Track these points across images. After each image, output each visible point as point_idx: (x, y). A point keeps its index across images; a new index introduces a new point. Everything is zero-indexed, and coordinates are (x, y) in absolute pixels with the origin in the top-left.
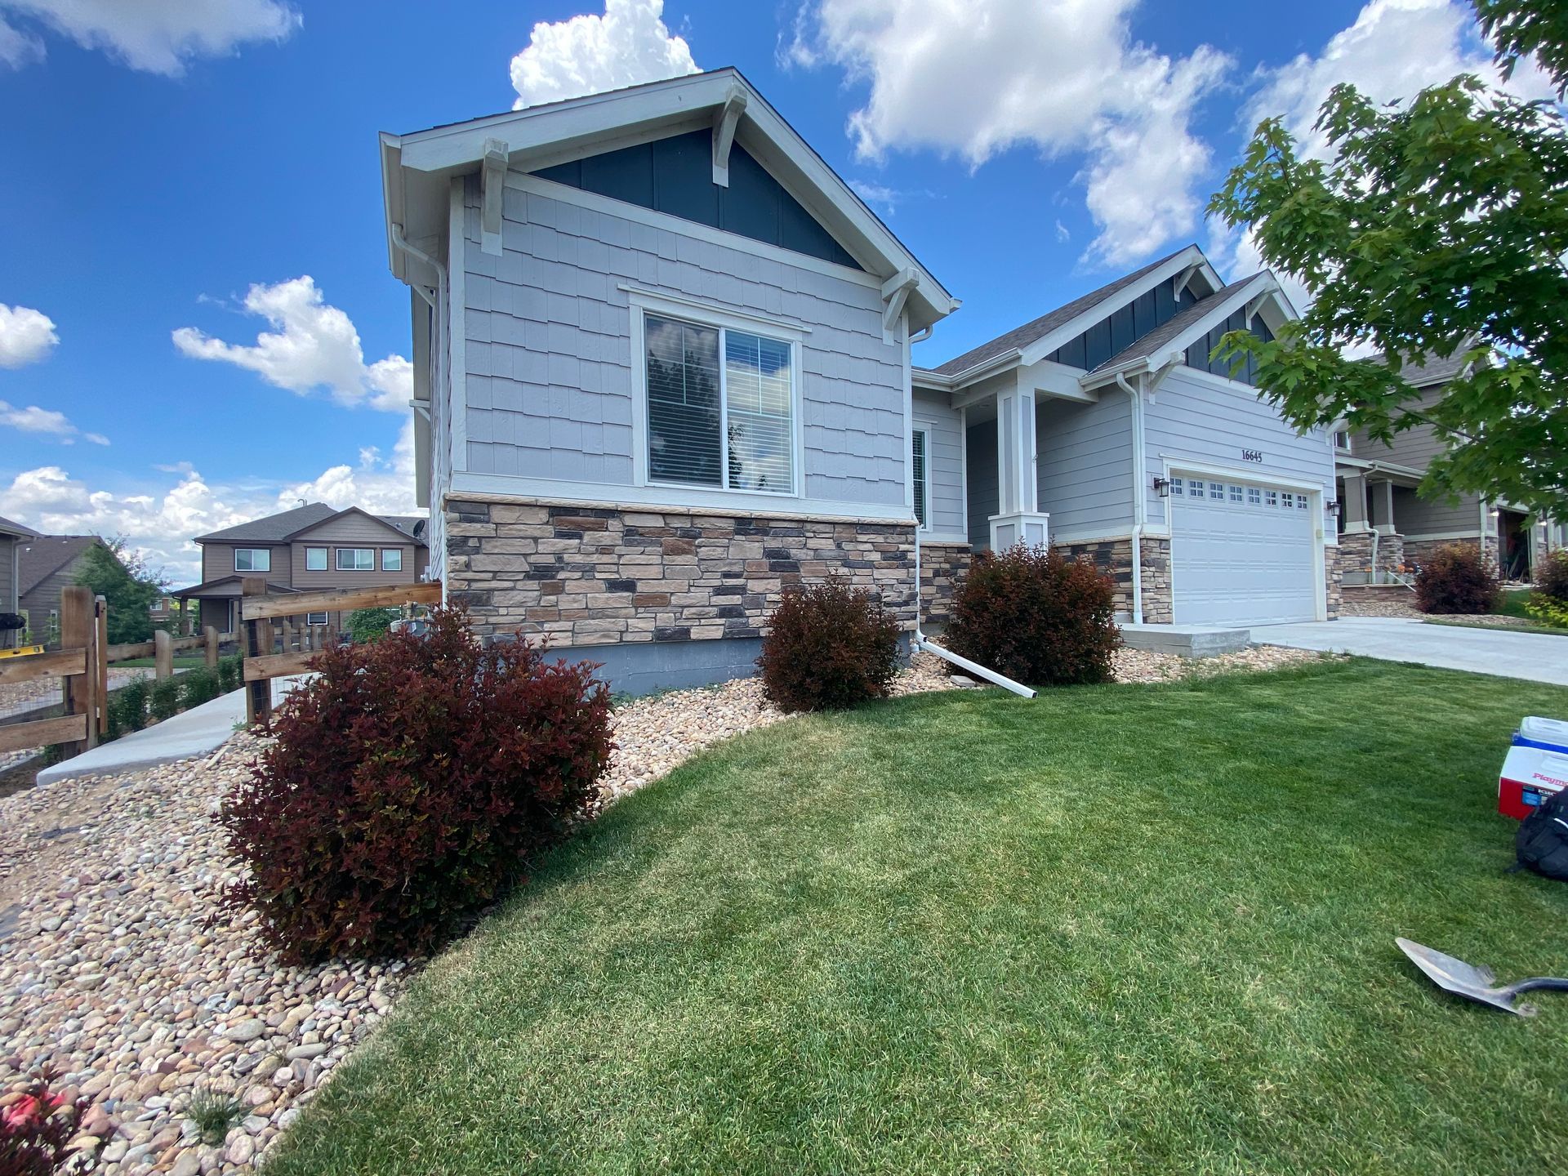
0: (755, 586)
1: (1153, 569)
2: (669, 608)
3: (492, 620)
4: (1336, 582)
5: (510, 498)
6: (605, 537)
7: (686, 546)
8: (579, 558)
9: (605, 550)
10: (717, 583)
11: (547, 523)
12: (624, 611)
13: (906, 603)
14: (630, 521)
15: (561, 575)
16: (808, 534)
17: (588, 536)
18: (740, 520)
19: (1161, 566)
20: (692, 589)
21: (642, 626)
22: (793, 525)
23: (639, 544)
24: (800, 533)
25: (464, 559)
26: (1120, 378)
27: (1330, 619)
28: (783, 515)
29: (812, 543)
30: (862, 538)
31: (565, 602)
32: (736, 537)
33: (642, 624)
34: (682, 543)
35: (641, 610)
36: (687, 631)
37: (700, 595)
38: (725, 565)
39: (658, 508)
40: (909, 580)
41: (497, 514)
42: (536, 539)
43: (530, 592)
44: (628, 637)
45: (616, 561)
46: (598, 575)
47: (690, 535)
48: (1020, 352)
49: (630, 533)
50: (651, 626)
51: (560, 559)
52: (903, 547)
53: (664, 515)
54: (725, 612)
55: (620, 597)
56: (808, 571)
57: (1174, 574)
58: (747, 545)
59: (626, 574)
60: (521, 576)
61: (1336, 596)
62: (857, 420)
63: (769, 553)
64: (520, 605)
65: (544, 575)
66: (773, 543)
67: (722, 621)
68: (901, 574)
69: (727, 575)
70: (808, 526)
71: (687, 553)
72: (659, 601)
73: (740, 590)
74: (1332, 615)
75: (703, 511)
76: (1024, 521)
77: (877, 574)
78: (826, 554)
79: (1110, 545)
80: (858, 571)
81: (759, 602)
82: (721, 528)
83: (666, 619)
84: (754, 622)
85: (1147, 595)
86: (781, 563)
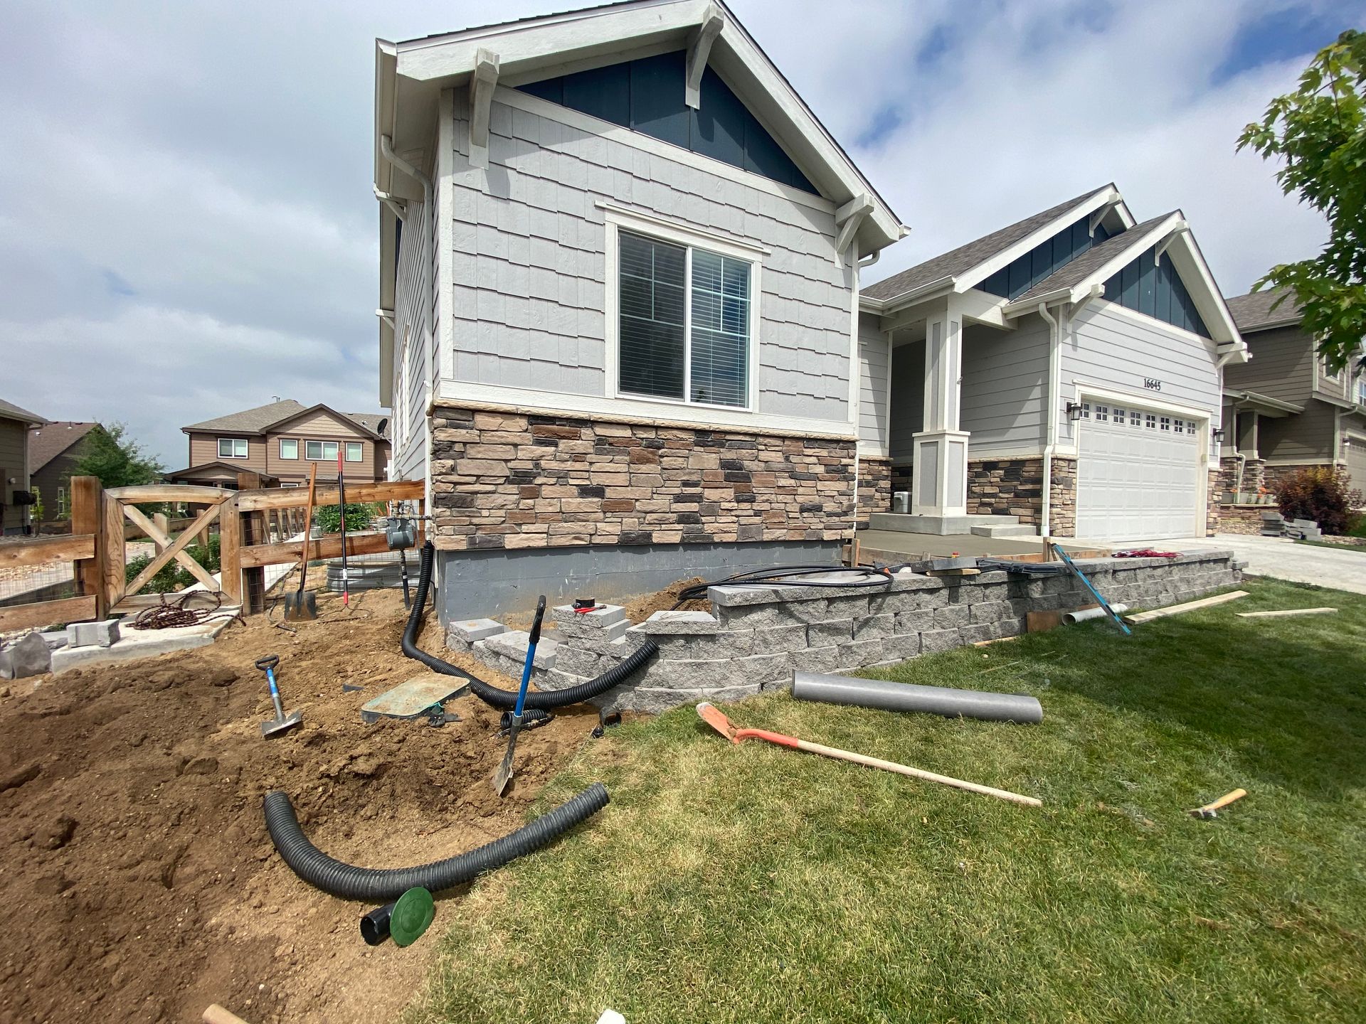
0: (711, 494)
1: (1061, 487)
2: (633, 514)
3: (475, 521)
4: (1216, 502)
5: (493, 406)
6: (579, 446)
7: (650, 456)
8: (554, 465)
9: (578, 457)
10: (677, 491)
11: (526, 431)
12: (593, 516)
13: (845, 513)
14: (601, 430)
15: (539, 481)
16: (760, 447)
17: (563, 444)
18: (698, 432)
19: (1069, 484)
20: (655, 496)
21: (610, 530)
23: (608, 453)
24: (754, 446)
25: (450, 462)
26: (1042, 308)
27: (1208, 536)
28: (738, 429)
29: (763, 456)
30: (808, 451)
31: (541, 506)
32: (696, 448)
33: (609, 528)
34: (647, 453)
35: (609, 515)
36: (650, 535)
37: (661, 502)
38: (685, 475)
39: (626, 420)
40: (849, 492)
41: (481, 420)
42: (515, 445)
43: (509, 495)
44: (597, 540)
45: (587, 468)
46: (571, 481)
47: (654, 446)
48: (954, 280)
49: (601, 441)
50: (616, 529)
51: (537, 465)
52: (845, 461)
53: (633, 426)
54: (684, 518)
55: (590, 502)
56: (759, 482)
57: (1081, 491)
58: (705, 456)
59: (596, 480)
60: (502, 481)
61: (1214, 515)
62: (808, 339)
63: (725, 464)
64: (502, 507)
65: (521, 478)
66: (729, 455)
67: (681, 526)
68: (842, 486)
69: (686, 484)
70: (761, 440)
71: (651, 462)
72: (625, 506)
73: (697, 498)
74: (1210, 532)
75: (667, 423)
76: (948, 439)
77: (820, 485)
78: (775, 466)
79: (1021, 463)
80: (804, 483)
81: (713, 510)
82: (682, 439)
83: (631, 523)
84: (708, 528)
85: (1055, 510)
86: (735, 474)
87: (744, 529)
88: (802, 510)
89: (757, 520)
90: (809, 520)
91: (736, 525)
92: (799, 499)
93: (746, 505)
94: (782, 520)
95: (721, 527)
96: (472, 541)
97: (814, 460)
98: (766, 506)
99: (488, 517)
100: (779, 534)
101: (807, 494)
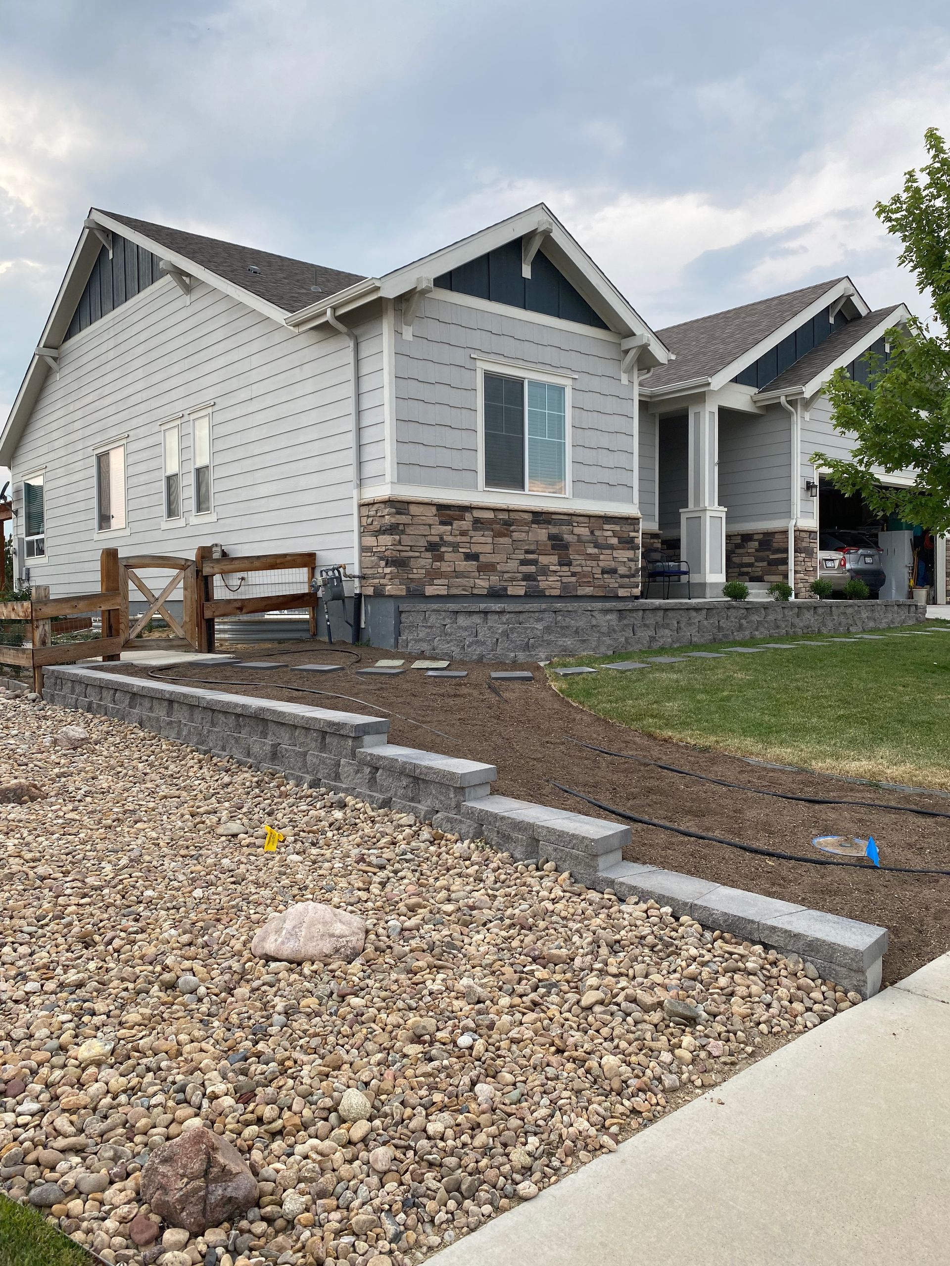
0: (543, 560)
1: (802, 555)
2: (496, 573)
3: (411, 576)
5: (420, 499)
6: (466, 524)
7: (505, 531)
8: (451, 539)
9: (463, 533)
10: (522, 557)
11: (435, 516)
12: (473, 574)
13: (633, 576)
14: (477, 514)
15: (443, 549)
16: (574, 524)
17: (456, 524)
18: (535, 514)
19: (810, 553)
20: (508, 560)
21: (482, 584)
22: (566, 517)
23: (481, 530)
24: (570, 523)
25: (397, 537)
26: (783, 400)
27: (947, 603)
28: (560, 510)
29: (577, 530)
30: (606, 527)
31: (445, 567)
32: (533, 526)
34: (503, 529)
35: (482, 574)
36: (506, 589)
37: (513, 565)
38: (527, 545)
39: (492, 505)
40: (635, 558)
41: (413, 509)
42: (430, 525)
43: (426, 560)
44: (476, 591)
45: (469, 540)
46: (461, 550)
47: (508, 524)
49: (477, 521)
50: (486, 584)
51: (441, 539)
52: (632, 534)
53: (494, 510)
54: (527, 577)
55: (471, 565)
56: (574, 550)
58: (539, 531)
59: (475, 549)
60: (424, 549)
62: (603, 440)
64: (423, 567)
65: (432, 547)
66: (554, 530)
67: (524, 583)
68: (630, 554)
69: (527, 552)
70: (574, 518)
71: (506, 536)
72: (487, 568)
73: (534, 562)
74: (948, 599)
75: (516, 507)
76: (709, 514)
77: (616, 553)
78: (584, 538)
79: (772, 534)
80: (604, 551)
81: (545, 571)
82: (525, 519)
83: (494, 579)
84: (542, 585)
85: (798, 575)
86: (558, 544)
87: (565, 586)
88: (603, 572)
89: (573, 579)
90: (607, 581)
91: (559, 583)
92: (601, 564)
93: (566, 568)
94: (589, 580)
95: (550, 584)
96: (408, 589)
97: (610, 533)
98: (578, 569)
99: (418, 573)
100: (588, 590)
101: (606, 561)
